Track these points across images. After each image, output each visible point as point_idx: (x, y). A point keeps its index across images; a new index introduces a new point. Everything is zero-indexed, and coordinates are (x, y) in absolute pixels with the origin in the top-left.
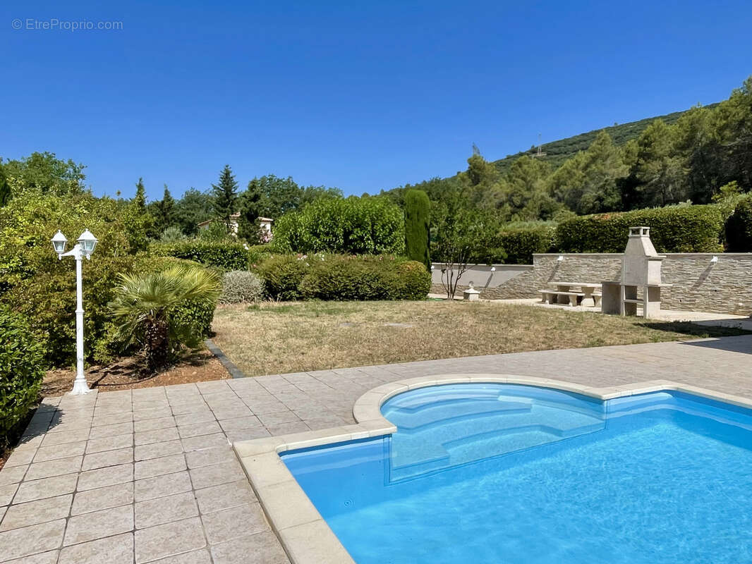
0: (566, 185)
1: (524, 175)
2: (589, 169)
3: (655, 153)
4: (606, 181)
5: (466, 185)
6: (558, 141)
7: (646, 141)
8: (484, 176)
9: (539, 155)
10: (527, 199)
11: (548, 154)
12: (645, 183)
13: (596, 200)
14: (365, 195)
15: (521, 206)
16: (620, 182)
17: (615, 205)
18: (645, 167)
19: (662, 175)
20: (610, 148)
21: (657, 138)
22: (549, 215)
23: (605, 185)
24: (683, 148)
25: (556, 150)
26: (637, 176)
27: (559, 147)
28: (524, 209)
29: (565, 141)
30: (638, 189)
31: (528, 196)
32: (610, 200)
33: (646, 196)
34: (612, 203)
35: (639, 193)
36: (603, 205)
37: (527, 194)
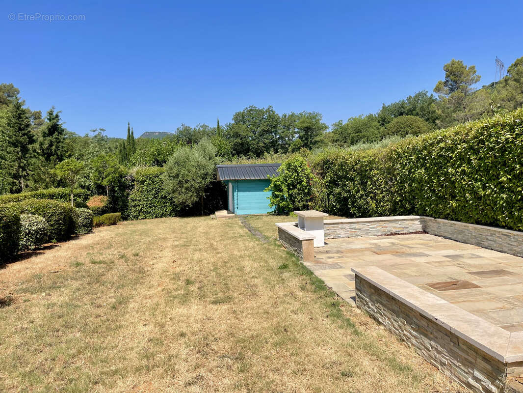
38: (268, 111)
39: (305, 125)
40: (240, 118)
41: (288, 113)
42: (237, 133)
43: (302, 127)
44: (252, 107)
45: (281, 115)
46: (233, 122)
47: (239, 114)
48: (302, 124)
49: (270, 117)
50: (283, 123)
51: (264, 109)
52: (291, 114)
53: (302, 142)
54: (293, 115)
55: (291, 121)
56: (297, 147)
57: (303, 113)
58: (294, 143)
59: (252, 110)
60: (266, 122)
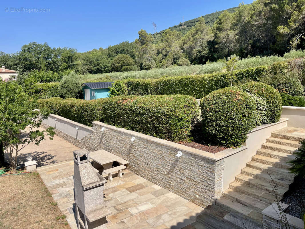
0: (187, 44)
1: (167, 39)
2: (195, 36)
3: (224, 28)
4: (202, 42)
5: (138, 46)
6: (191, 20)
7: (220, 22)
8: (146, 41)
9: (183, 27)
10: (169, 52)
11: (187, 26)
12: (220, 43)
13: (198, 52)
14: (101, 49)
15: (166, 55)
16: (209, 43)
17: (207, 55)
18: (219, 35)
19: (227, 39)
20: (204, 25)
21: (225, 20)
22: (178, 60)
23: (202, 44)
24: (236, 25)
25: (190, 24)
26: (216, 40)
27: (192, 23)
28: (167, 56)
29: (195, 20)
30: (216, 46)
31: (168, 50)
32: (204, 52)
33: (220, 50)
34: (205, 54)
35: (217, 48)
36: (201, 55)
37: (168, 49)
38: (45, 46)
39: (69, 55)
40: (26, 49)
41: (56, 47)
42: (26, 58)
43: (67, 56)
44: (34, 42)
45: (52, 48)
46: (22, 51)
47: (25, 46)
48: (67, 55)
49: (47, 50)
51: (42, 44)
52: (58, 48)
54: (60, 49)
55: (59, 52)
56: (64, 67)
57: (65, 48)
58: (63, 65)
59: (34, 44)
60: (45, 52)
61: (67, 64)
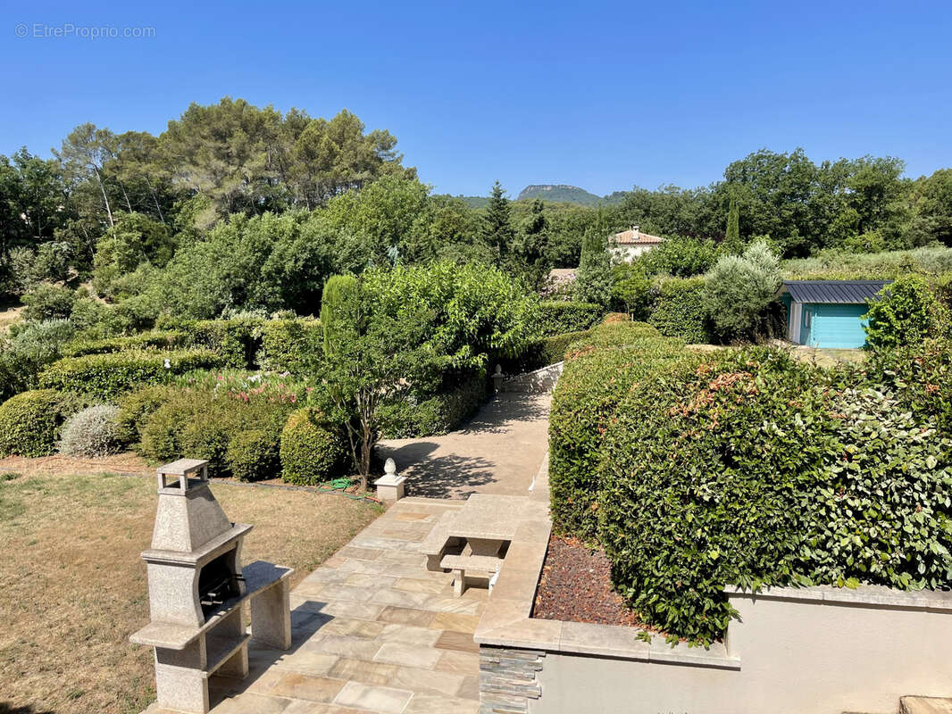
38: (795, 158)
39: (869, 183)
40: (738, 174)
41: (834, 160)
43: (861, 185)
44: (762, 151)
45: (818, 165)
46: (725, 180)
47: (736, 166)
48: (862, 182)
49: (799, 171)
50: (822, 178)
51: (786, 154)
52: (838, 160)
53: (858, 215)
54: (843, 163)
55: (838, 174)
56: (847, 224)
57: (865, 160)
58: (843, 216)
59: (762, 157)
60: (790, 178)
61: (859, 212)
